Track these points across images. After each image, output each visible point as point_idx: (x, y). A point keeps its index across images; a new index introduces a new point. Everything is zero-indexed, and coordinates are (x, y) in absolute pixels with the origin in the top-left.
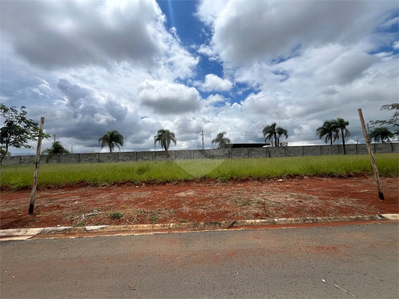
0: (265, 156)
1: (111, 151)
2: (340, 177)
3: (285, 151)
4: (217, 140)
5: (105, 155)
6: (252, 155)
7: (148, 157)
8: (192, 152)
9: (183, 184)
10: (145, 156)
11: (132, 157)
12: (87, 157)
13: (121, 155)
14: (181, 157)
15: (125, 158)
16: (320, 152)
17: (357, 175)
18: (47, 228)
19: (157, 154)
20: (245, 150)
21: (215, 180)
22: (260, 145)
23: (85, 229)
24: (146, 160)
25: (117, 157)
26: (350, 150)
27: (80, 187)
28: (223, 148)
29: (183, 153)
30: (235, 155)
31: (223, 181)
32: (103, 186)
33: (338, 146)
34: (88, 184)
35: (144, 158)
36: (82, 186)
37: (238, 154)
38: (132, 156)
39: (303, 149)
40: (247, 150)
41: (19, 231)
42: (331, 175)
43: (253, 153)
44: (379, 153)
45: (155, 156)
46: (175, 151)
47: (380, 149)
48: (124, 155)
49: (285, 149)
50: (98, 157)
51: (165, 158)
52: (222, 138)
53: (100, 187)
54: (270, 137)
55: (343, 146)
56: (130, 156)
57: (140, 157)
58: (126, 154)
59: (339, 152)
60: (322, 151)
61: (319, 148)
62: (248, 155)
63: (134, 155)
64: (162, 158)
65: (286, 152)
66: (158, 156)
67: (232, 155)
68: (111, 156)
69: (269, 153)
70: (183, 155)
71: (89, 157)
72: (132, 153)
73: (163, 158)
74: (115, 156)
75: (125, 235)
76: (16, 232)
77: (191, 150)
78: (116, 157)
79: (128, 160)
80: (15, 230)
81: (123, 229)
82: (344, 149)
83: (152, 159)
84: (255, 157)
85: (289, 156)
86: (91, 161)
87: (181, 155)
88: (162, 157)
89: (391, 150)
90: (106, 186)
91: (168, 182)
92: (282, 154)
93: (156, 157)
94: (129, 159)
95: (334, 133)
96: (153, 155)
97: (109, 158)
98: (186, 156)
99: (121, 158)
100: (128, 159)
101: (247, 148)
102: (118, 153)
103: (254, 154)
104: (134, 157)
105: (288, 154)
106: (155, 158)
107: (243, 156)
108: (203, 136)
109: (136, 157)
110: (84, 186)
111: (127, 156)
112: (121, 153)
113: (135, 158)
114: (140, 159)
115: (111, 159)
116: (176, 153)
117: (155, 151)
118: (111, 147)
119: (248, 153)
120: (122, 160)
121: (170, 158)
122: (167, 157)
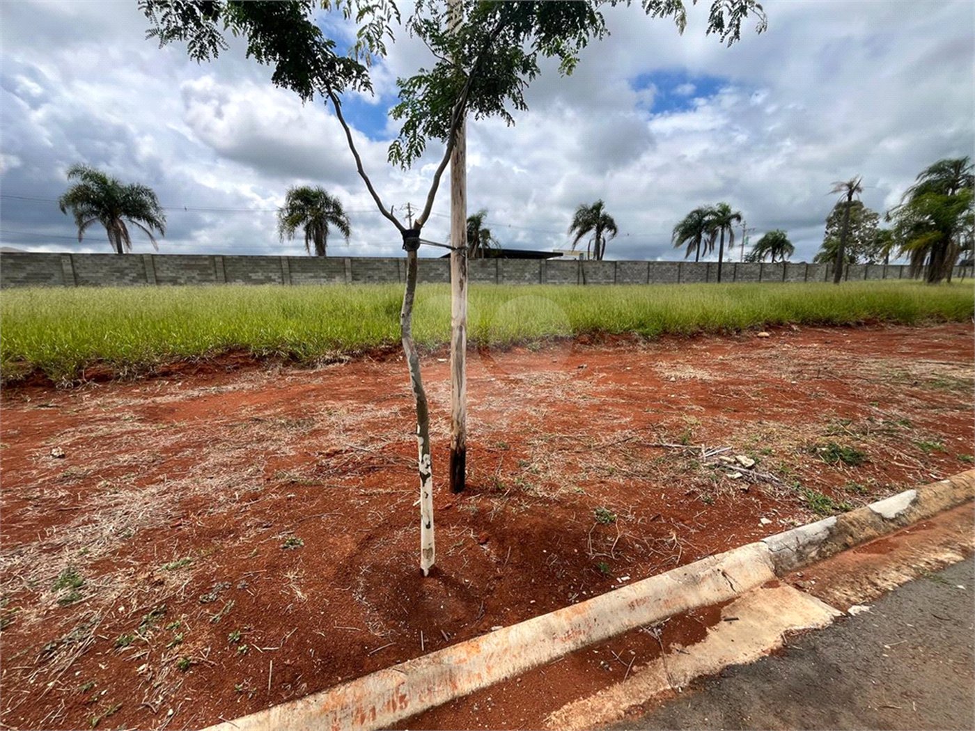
0: (576, 281)
1: (120, 250)
3: (616, 272)
5: (98, 262)
6: (549, 279)
7: (265, 274)
8: (402, 264)
10: (257, 272)
11: (209, 272)
12: (15, 266)
13: (166, 262)
14: (371, 278)
15: (184, 275)
16: (677, 276)
19: (295, 267)
24: (262, 282)
25: (149, 269)
26: (725, 274)
28: (481, 257)
29: (375, 267)
30: (510, 278)
33: (709, 265)
35: (253, 276)
37: (518, 274)
38: (210, 268)
39: (648, 268)
40: (538, 265)
43: (552, 272)
44: (765, 281)
45: (290, 272)
46: (353, 258)
47: (768, 275)
48: (177, 265)
49: (616, 268)
50: (70, 267)
51: (320, 278)
52: (477, 229)
55: (717, 265)
56: (203, 270)
57: (237, 274)
58: (185, 262)
59: (707, 278)
60: (681, 274)
61: (677, 268)
62: (541, 279)
63: (215, 265)
64: (312, 277)
65: (617, 274)
66: (298, 272)
67: (504, 277)
68: (126, 265)
69: (583, 275)
70: (377, 272)
71: (29, 265)
72: (206, 259)
73: (316, 277)
74: (144, 268)
77: (397, 257)
79: (194, 281)
82: (719, 273)
83: (280, 280)
84: (555, 283)
85: (622, 283)
87: (370, 272)
88: (312, 274)
89: (781, 278)
91: (511, 342)
92: (608, 277)
93: (292, 274)
94: (198, 277)
95: (705, 236)
96: (283, 267)
97: (118, 274)
98: (384, 274)
99: (165, 273)
100: (194, 278)
101: (538, 260)
102: (153, 256)
103: (553, 277)
104: (216, 272)
105: (621, 278)
106: (291, 277)
107: (529, 280)
109: (225, 272)
111: (189, 269)
112: (163, 259)
113: (221, 274)
114: (238, 278)
115: (127, 275)
116: (355, 264)
117: (288, 257)
118: (118, 235)
119: (540, 273)
120: (174, 281)
121: (338, 279)
122: (329, 277)
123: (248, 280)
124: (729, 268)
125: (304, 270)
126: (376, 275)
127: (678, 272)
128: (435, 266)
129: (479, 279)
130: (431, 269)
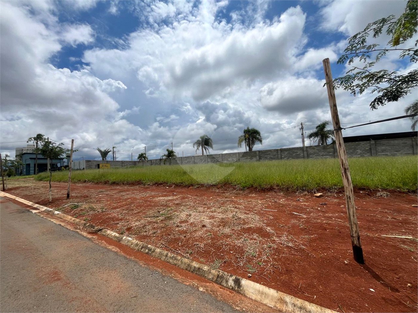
1: (203, 154)
4: (316, 134)
6: (379, 152)
8: (279, 152)
14: (266, 158)
20: (363, 145)
29: (268, 153)
37: (351, 151)
40: (368, 145)
43: (380, 148)
46: (259, 151)
52: (323, 131)
62: (371, 152)
64: (245, 159)
70: (269, 155)
73: (247, 159)
77: (277, 149)
84: (387, 155)
87: (266, 156)
88: (245, 158)
98: (272, 156)
101: (368, 142)
103: (383, 151)
108: (302, 130)
116: (260, 153)
119: (371, 149)
121: (254, 159)
122: (251, 159)
128: (296, 151)
129: (322, 155)
130: (294, 152)
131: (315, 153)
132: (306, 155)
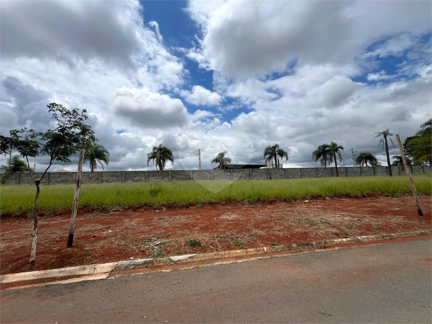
0: (267, 178)
1: (92, 170)
2: (356, 197)
3: (285, 173)
4: (216, 160)
5: (84, 175)
6: (254, 177)
7: (139, 178)
8: (191, 172)
9: (209, 207)
10: (136, 177)
11: (120, 177)
12: (59, 177)
13: (106, 174)
15: (111, 179)
16: (316, 174)
17: (370, 195)
18: (120, 263)
19: (151, 174)
20: (246, 171)
21: (242, 202)
22: (258, 167)
23: (171, 260)
24: (137, 181)
26: (341, 173)
27: (84, 213)
28: (224, 169)
29: (180, 174)
30: (236, 177)
31: (250, 203)
32: (114, 211)
33: (331, 168)
34: (93, 210)
35: (135, 179)
36: (87, 212)
38: (120, 176)
39: (301, 171)
40: (249, 171)
41: (84, 269)
42: (348, 196)
43: (254, 174)
44: (364, 176)
45: (148, 177)
46: (172, 171)
47: (365, 172)
48: (110, 175)
49: (285, 171)
50: (75, 177)
51: (159, 179)
52: (222, 158)
53: (111, 213)
54: (270, 158)
55: (335, 168)
56: (118, 177)
57: (129, 178)
58: (112, 174)
59: (332, 174)
60: (318, 173)
61: (315, 170)
62: (250, 177)
63: (122, 175)
64: (156, 179)
65: (286, 174)
66: (151, 177)
67: (233, 177)
68: (93, 175)
69: (269, 174)
71: (63, 176)
72: (119, 173)
73: (157, 178)
74: (98, 177)
75: (227, 263)
76: (80, 270)
78: (100, 177)
79: (114, 181)
80: (78, 267)
81: (216, 257)
82: (336, 172)
83: (144, 180)
84: (257, 179)
85: (288, 178)
86: (65, 181)
87: (179, 176)
88: (156, 177)
89: (373, 173)
90: (119, 211)
91: (191, 205)
92: (281, 175)
93: (149, 178)
94: (116, 180)
95: (328, 156)
96: (146, 175)
97: (90, 179)
98: (184, 177)
99: (105, 178)
100: (114, 180)
101: (248, 169)
102: (102, 172)
103: (256, 176)
104: (122, 177)
105: (288, 176)
106: (148, 179)
107: (245, 177)
108: (200, 155)
109: (125, 177)
110: (88, 212)
111: (113, 176)
112: (105, 173)
113: (124, 178)
114: (129, 179)
115: (93, 179)
116: (173, 173)
117: (148, 171)
118: (93, 165)
119: (250, 174)
120: (107, 181)
121: (166, 179)
122: (163, 178)
123: (133, 180)
124: (342, 170)
125: (153, 176)
126: (181, 177)
127: (316, 172)
128: (204, 173)
131: (218, 175)
132: (212, 177)
